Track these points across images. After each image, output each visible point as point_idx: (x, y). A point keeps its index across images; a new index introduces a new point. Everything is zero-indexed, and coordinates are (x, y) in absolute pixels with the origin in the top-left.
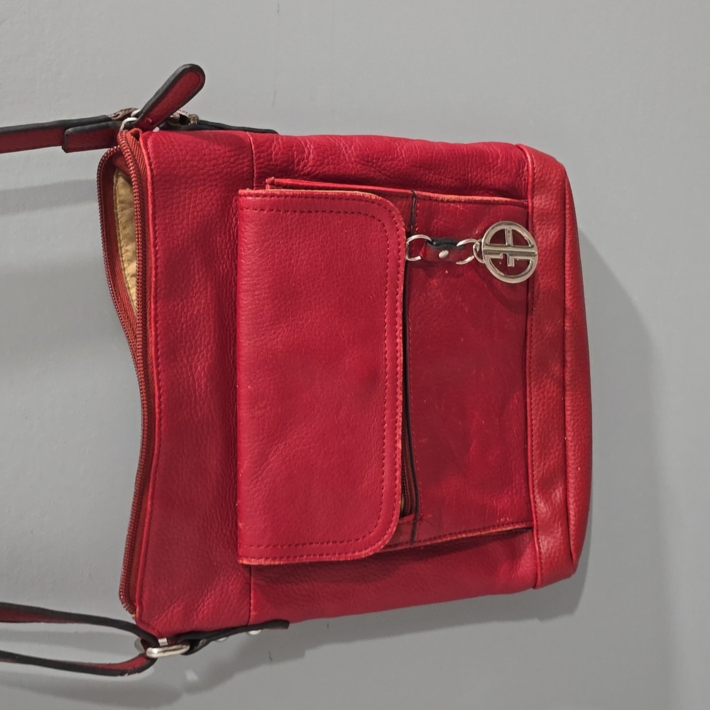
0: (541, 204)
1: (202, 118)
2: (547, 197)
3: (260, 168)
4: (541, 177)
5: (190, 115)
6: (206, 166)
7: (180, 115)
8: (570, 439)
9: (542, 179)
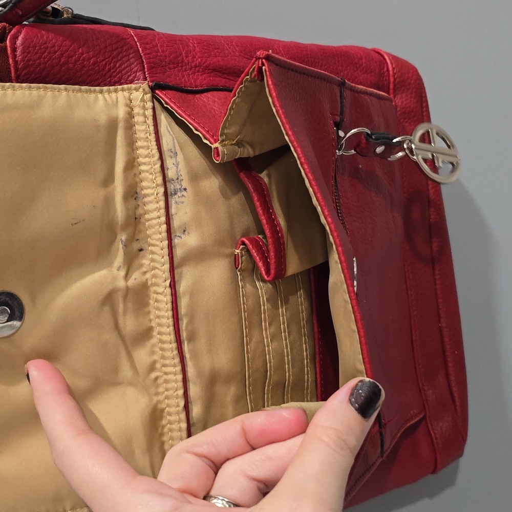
0: (402, 102)
1: (76, 12)
2: (407, 96)
3: (149, 58)
4: (400, 77)
5: (63, 9)
6: (84, 66)
7: (52, 7)
8: (444, 325)
9: (402, 79)
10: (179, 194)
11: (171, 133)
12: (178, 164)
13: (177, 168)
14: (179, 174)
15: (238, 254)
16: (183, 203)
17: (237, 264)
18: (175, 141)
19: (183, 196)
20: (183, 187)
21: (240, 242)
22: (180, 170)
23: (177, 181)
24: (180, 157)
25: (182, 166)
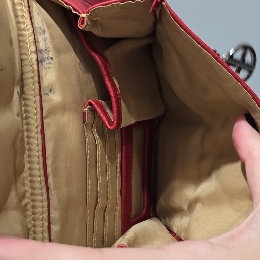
10: (47, 61)
11: (40, 15)
12: (46, 39)
13: (45, 41)
14: (47, 47)
15: (86, 112)
16: (50, 68)
17: (84, 119)
18: (44, 22)
19: (50, 63)
20: (50, 56)
21: (87, 103)
22: (48, 44)
23: (45, 51)
24: (47, 34)
25: (48, 40)
